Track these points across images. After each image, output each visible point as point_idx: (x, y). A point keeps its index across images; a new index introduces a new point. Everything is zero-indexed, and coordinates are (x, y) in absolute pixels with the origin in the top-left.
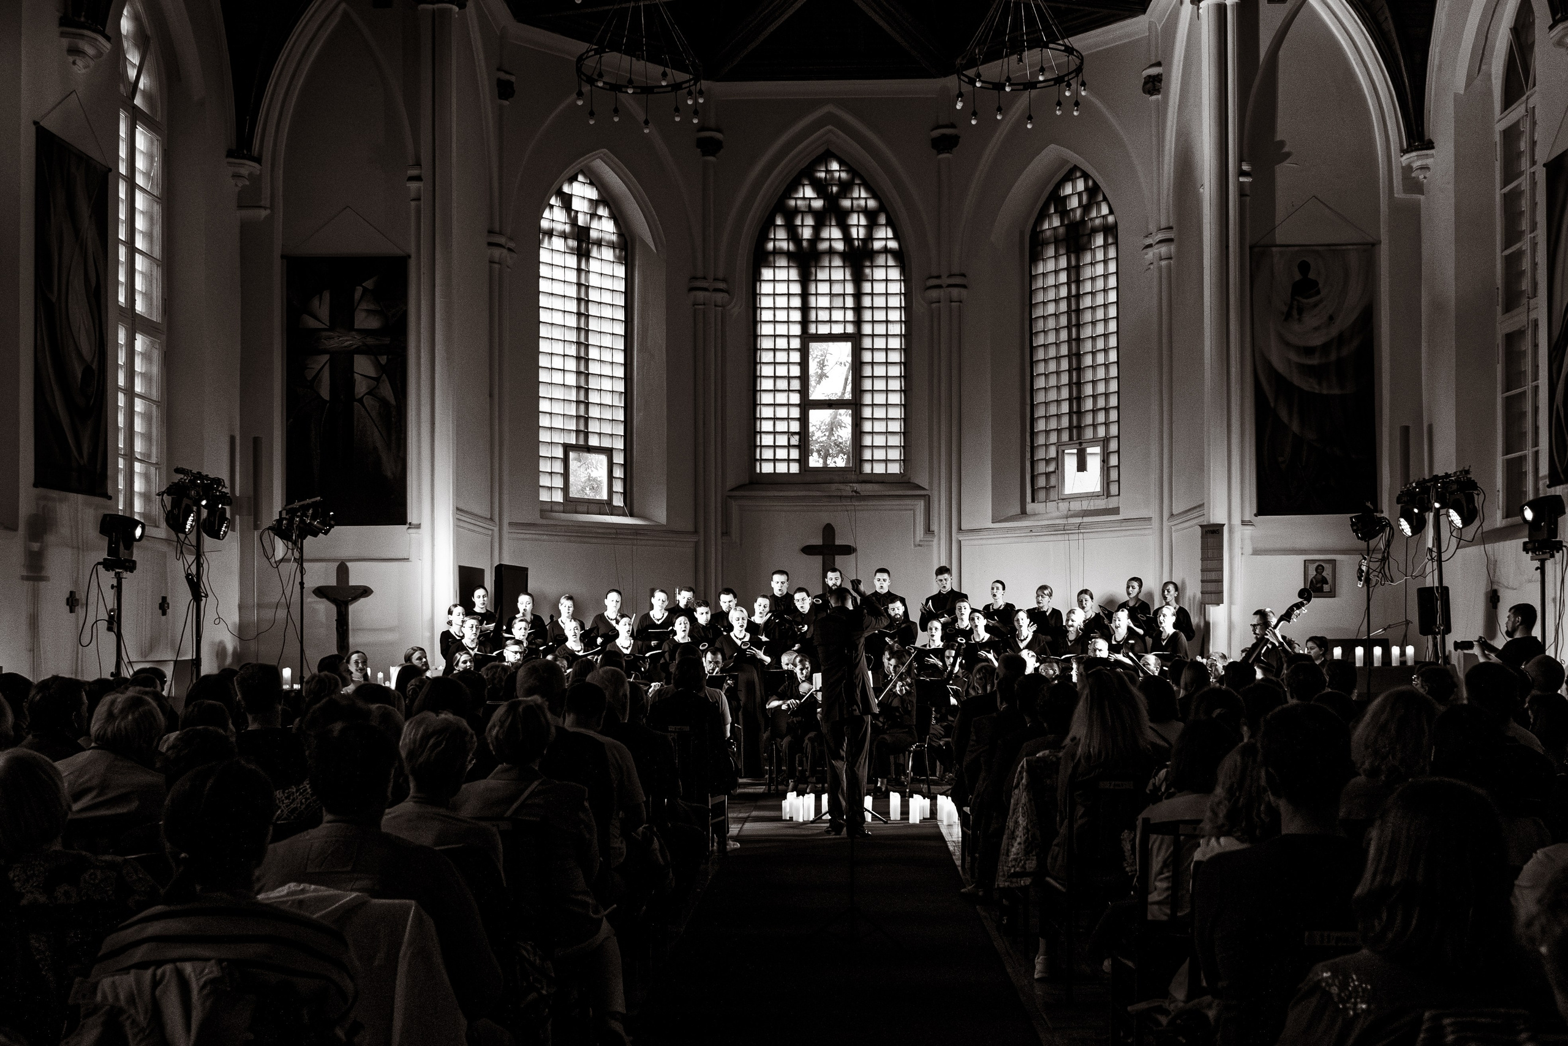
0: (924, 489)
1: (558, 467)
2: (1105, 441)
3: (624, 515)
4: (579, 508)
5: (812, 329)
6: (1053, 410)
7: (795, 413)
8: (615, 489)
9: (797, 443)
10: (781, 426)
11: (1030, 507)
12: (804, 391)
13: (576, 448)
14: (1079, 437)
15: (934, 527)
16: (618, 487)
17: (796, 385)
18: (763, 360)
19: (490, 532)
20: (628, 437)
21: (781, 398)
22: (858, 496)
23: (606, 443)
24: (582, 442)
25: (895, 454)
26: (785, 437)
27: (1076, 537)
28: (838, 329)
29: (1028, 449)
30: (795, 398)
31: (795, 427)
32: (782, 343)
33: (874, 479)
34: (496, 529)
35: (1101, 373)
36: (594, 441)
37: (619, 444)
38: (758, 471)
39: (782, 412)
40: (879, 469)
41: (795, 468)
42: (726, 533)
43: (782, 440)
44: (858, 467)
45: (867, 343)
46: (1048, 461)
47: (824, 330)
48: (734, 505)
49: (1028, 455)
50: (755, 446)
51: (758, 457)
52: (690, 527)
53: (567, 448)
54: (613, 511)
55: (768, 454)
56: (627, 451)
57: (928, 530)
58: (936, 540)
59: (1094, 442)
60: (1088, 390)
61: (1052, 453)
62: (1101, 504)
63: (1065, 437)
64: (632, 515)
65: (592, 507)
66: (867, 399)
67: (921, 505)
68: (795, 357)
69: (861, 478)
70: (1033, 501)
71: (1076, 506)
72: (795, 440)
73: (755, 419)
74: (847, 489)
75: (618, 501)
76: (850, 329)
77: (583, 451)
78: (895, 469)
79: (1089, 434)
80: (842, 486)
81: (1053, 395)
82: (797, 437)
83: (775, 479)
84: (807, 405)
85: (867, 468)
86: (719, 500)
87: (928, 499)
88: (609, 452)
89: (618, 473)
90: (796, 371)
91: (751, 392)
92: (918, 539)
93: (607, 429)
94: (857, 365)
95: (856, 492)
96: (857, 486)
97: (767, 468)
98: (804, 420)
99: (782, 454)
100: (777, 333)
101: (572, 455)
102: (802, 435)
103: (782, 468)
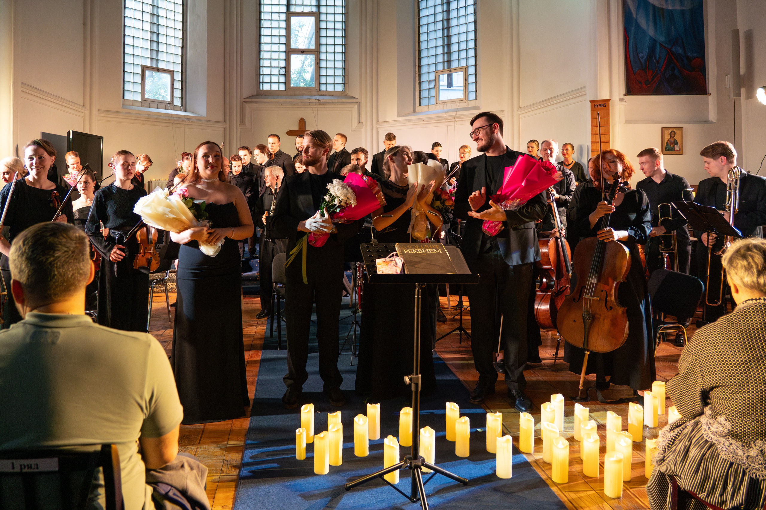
0: (356, 99)
1: (138, 79)
2: (466, 68)
3: (181, 111)
4: (152, 105)
5: (292, 9)
6: (432, 52)
7: (283, 56)
8: (175, 95)
9: (284, 73)
10: (275, 63)
11: (418, 108)
12: (288, 44)
13: (150, 68)
14: (449, 67)
15: (363, 120)
16: (178, 94)
17: (283, 40)
18: (264, 26)
19: (82, 115)
20: (183, 64)
21: (275, 48)
22: (319, 102)
23: (170, 67)
24: (154, 65)
25: (339, 80)
26: (277, 69)
27: (453, 123)
28: (307, 9)
29: (417, 75)
30: (283, 48)
31: (283, 64)
32: (275, 17)
33: (327, 93)
34: (87, 113)
35: (463, 29)
36: (162, 65)
37: (178, 68)
38: (261, 88)
39: (275, 56)
40: (330, 88)
41: (282, 87)
42: (242, 123)
43: (275, 71)
44: (318, 89)
45: (323, 17)
46: (429, 82)
47: (299, 9)
48: (248, 107)
49: (417, 79)
50: (260, 75)
51: (261, 81)
52: (221, 119)
53: (144, 68)
54: (174, 108)
55: (267, 79)
56: (183, 72)
57: (360, 122)
58: (364, 127)
59: (459, 69)
60: (454, 39)
61: (432, 77)
62: (464, 105)
63: (440, 67)
64: (185, 111)
65: (160, 105)
66: (323, 49)
67: (356, 106)
68: (283, 24)
69: (320, 93)
70: (420, 105)
71: (448, 107)
72: (283, 71)
73: (260, 59)
74: (313, 99)
75: (177, 102)
76: (314, 9)
77: (154, 71)
78: (339, 88)
79: (455, 65)
80: (309, 97)
81: (432, 44)
82: (284, 70)
83: (271, 93)
84: (289, 52)
85: (323, 88)
86: (239, 104)
87: (359, 104)
88: (172, 73)
89: (178, 85)
90: (283, 32)
91: (258, 44)
92: (354, 127)
93: (171, 58)
94: (318, 29)
95: (318, 100)
96: (318, 97)
97: (266, 87)
98: (288, 60)
99: (275, 79)
100: (272, 11)
101: (147, 73)
102: (287, 68)
103: (275, 87)
